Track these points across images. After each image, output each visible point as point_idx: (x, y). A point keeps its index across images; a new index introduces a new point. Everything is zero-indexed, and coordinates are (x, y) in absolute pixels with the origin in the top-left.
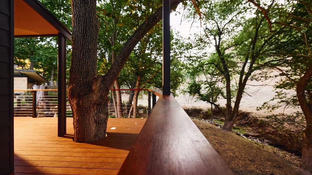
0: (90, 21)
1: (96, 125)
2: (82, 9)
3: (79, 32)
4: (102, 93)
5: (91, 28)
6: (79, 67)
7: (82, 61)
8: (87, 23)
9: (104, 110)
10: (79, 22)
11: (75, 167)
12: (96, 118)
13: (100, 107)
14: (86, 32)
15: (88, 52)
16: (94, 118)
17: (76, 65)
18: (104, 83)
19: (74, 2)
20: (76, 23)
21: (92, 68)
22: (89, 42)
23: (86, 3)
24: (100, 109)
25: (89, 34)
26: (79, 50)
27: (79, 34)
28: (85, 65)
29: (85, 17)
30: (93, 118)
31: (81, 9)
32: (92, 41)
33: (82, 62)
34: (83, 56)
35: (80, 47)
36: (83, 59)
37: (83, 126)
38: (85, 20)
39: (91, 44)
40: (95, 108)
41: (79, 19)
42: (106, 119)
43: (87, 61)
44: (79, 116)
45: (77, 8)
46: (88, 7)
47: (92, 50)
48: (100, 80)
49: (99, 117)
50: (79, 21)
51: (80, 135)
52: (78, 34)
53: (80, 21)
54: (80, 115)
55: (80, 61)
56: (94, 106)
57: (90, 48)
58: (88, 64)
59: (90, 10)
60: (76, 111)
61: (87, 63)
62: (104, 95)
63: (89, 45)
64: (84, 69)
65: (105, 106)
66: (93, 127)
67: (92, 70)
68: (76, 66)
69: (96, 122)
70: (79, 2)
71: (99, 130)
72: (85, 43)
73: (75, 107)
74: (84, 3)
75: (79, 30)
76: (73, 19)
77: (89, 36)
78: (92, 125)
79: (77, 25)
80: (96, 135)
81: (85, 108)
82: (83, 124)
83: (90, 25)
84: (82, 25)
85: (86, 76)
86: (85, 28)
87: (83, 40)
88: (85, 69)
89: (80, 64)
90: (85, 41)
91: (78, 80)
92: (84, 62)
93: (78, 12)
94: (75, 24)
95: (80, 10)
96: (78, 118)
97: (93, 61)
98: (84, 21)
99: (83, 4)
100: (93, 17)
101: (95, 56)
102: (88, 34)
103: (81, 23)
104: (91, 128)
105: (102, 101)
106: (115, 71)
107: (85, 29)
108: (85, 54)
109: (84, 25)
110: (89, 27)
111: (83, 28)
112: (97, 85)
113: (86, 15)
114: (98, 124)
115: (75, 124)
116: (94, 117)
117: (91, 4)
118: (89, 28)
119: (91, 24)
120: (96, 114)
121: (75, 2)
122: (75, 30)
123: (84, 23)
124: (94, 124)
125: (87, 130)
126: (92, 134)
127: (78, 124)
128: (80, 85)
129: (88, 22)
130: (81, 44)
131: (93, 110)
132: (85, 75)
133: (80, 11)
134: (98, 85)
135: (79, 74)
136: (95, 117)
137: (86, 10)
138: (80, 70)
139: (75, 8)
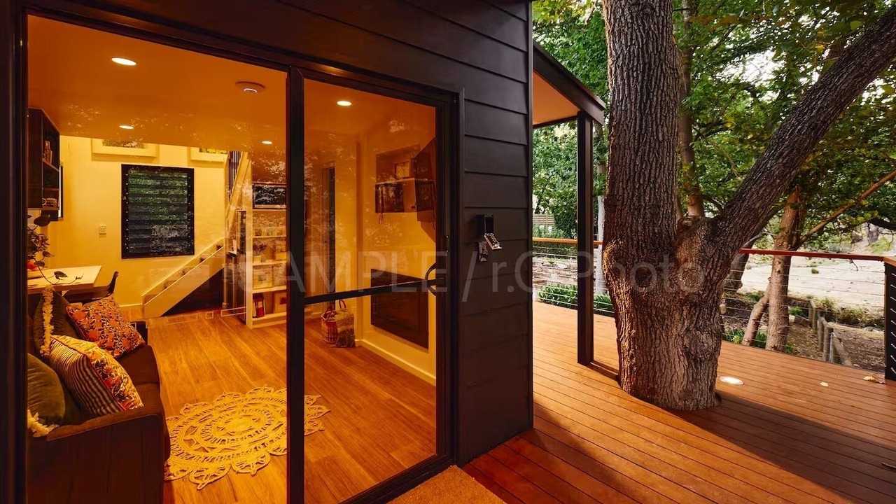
0: (660, 60)
1: (689, 363)
2: (637, 35)
3: (630, 100)
4: (709, 273)
5: (662, 80)
6: (633, 195)
7: (640, 177)
8: (650, 69)
9: (709, 321)
10: (631, 73)
11: (663, 475)
12: (690, 344)
13: (700, 310)
14: (648, 94)
15: (655, 152)
16: (683, 342)
17: (623, 189)
18: (716, 242)
19: (614, 25)
20: (622, 79)
21: (668, 194)
22: (656, 122)
23: (648, 14)
24: (698, 318)
25: (657, 98)
26: (632, 149)
27: (629, 105)
28: (648, 189)
29: (646, 55)
30: (681, 343)
31: (634, 37)
32: (665, 116)
33: (639, 181)
34: (642, 165)
35: (635, 139)
36: (644, 173)
37: (651, 357)
38: (645, 64)
39: (662, 126)
40: (685, 313)
41: (628, 65)
42: (717, 350)
43: (652, 176)
44: (637, 326)
45: (623, 37)
46: (654, 24)
47: (666, 145)
48: (702, 232)
49: (696, 342)
50: (628, 70)
51: (642, 380)
52: (626, 106)
53: (632, 69)
54: (641, 324)
55: (634, 180)
56: (682, 306)
57: (661, 139)
58: (657, 185)
59: (658, 28)
60: (628, 312)
61: (654, 183)
62: (715, 278)
63: (657, 130)
64: (647, 198)
65: (711, 312)
66: (680, 367)
67: (668, 200)
68: (624, 193)
69: (688, 354)
70: (629, 21)
71: (695, 380)
72: (646, 126)
73: (627, 303)
74: (642, 18)
75: (629, 94)
76: (613, 69)
77: (659, 106)
78: (677, 360)
79: (624, 84)
80: (687, 394)
81: (656, 308)
82: (650, 352)
83: (659, 72)
84: (637, 80)
85: (652, 217)
86: (647, 85)
87: (641, 120)
88: (650, 199)
89: (634, 187)
90: (646, 121)
91: (631, 231)
92: (644, 181)
93: (627, 46)
94: (619, 82)
95: (631, 42)
96: (634, 331)
97: (669, 174)
98: (644, 67)
99: (639, 22)
100: (666, 48)
101: (673, 159)
102: (655, 99)
103: (635, 73)
104: (673, 370)
105: (708, 296)
106: (758, 205)
107: (647, 88)
108: (649, 159)
109: (643, 77)
110: (656, 79)
111: (642, 87)
112: (691, 247)
113: (647, 47)
114: (695, 360)
115: (626, 344)
116: (683, 338)
117: (662, 13)
118: (656, 83)
119: (662, 70)
120: (688, 330)
121: (617, 25)
122: (619, 97)
123: (643, 72)
124: (682, 358)
125: (661, 370)
126: (678, 387)
127: (634, 348)
128: (638, 243)
129: (653, 66)
130: (635, 132)
131: (677, 316)
132: (648, 216)
133: (631, 44)
134: (697, 247)
135: (633, 214)
136: (686, 341)
137: (648, 34)
138: (637, 204)
139: (619, 40)
